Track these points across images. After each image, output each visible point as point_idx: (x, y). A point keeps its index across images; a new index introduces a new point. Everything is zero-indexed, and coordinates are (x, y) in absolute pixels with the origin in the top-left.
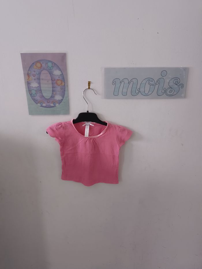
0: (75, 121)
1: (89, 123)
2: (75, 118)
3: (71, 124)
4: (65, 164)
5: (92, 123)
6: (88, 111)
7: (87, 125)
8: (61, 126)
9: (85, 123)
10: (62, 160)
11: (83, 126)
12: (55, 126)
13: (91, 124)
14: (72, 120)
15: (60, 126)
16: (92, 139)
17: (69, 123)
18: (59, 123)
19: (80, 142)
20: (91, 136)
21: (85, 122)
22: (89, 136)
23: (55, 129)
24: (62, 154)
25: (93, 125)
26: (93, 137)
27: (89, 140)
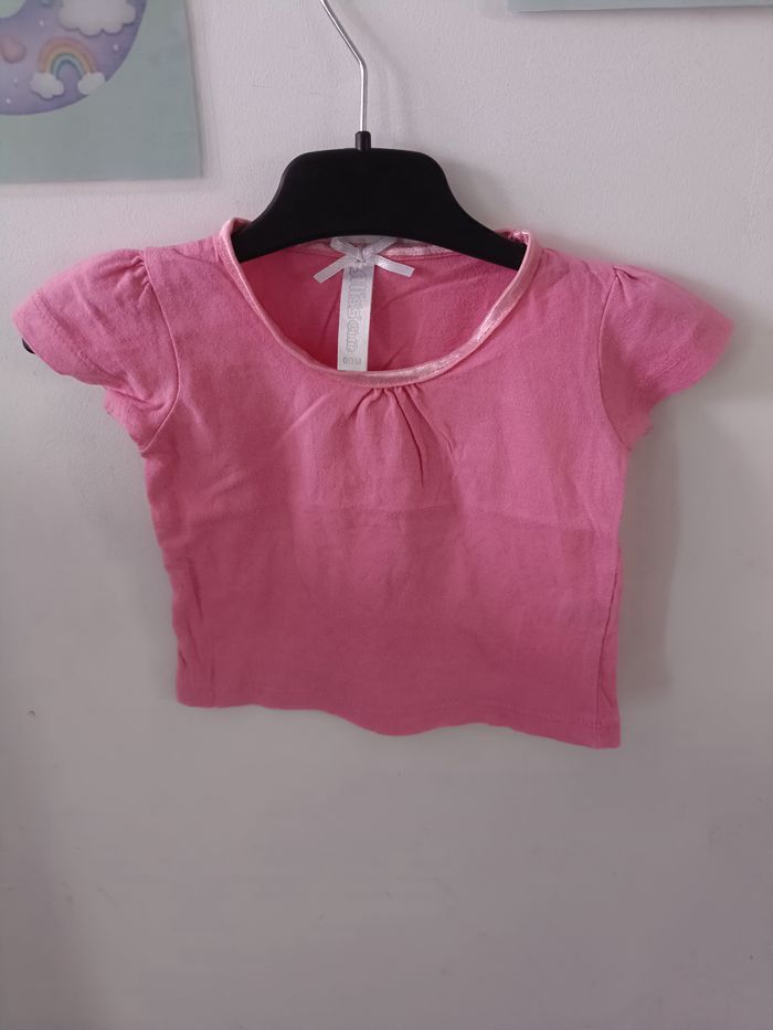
0: (247, 240)
1: (367, 252)
2: (252, 212)
3: (219, 266)
4: (197, 595)
5: (391, 252)
6: (364, 137)
7: (354, 273)
8: (137, 281)
9: (337, 256)
10: (169, 568)
11: (322, 276)
12: (80, 281)
13: (384, 264)
14: (229, 222)
15: (126, 279)
16: (399, 392)
17: (201, 255)
18: (120, 256)
19: (302, 418)
20: (386, 368)
21: (337, 244)
22: (371, 368)
23: (81, 310)
24: (169, 527)
25: (408, 271)
26: (408, 372)
27: (372, 403)
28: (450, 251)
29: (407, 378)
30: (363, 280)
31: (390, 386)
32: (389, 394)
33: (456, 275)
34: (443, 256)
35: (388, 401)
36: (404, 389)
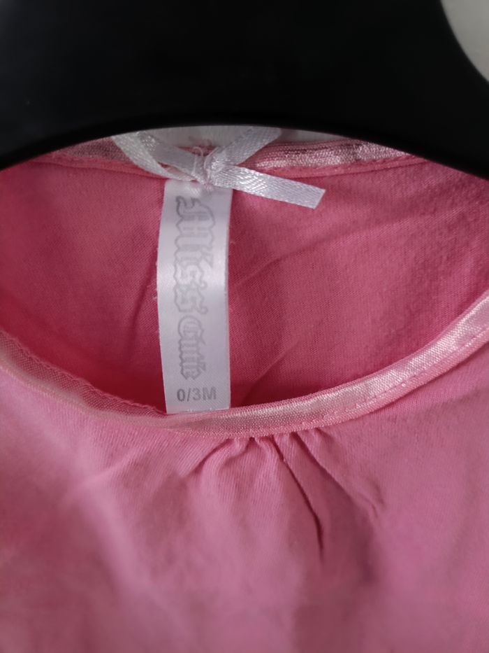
27: (230, 462)
28: (400, 154)
29: (300, 417)
30: (206, 224)
31: (265, 433)
32: (264, 446)
33: (411, 207)
34: (384, 167)
35: (262, 457)
36: (295, 436)
